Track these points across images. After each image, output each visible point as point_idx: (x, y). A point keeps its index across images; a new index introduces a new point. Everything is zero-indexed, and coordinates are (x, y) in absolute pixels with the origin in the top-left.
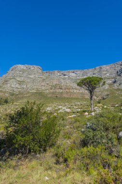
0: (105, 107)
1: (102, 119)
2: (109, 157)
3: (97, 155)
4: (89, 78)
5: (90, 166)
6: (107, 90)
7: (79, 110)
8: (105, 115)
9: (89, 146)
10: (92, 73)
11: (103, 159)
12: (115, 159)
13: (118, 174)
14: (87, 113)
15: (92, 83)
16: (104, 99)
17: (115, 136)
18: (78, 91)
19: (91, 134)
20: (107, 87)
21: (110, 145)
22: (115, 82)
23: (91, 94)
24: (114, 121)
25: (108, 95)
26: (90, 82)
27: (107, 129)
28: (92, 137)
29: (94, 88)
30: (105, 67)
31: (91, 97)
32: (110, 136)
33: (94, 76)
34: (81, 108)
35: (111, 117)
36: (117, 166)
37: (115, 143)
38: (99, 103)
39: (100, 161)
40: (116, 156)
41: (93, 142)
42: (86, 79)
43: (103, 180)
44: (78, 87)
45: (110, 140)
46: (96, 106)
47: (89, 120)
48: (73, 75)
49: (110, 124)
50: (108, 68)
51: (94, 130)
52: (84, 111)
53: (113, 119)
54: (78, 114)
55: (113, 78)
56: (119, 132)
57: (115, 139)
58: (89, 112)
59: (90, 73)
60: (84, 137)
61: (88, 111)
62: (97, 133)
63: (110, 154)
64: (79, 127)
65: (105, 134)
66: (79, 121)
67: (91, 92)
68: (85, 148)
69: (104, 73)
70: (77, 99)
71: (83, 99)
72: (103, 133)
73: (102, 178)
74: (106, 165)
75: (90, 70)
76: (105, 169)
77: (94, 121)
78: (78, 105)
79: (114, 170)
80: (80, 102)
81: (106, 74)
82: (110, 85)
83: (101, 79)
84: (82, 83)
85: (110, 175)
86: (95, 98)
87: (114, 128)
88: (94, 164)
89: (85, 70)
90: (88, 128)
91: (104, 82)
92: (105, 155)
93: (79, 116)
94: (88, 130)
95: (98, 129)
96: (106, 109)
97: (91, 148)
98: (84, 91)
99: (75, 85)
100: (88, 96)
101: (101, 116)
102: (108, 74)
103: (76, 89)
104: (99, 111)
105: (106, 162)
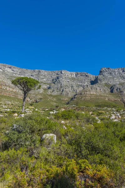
0: (36, 110)
1: (31, 121)
2: (29, 159)
3: (17, 158)
4: (26, 78)
5: (6, 170)
6: (41, 94)
7: (9, 110)
8: (34, 118)
9: (10, 150)
10: (30, 74)
11: (23, 161)
12: (34, 160)
13: (33, 175)
14: (16, 114)
15: (29, 84)
16: (37, 102)
17: (39, 138)
18: (11, 89)
19: (16, 136)
20: (41, 91)
21: (32, 147)
22: (49, 88)
23: (25, 95)
24: (41, 123)
25: (41, 99)
26: (26, 82)
27: (33, 132)
28: (15, 139)
29: (29, 90)
30: (43, 72)
31: (25, 98)
32: (34, 138)
33: (32, 77)
34: (11, 109)
35: (39, 120)
36: (34, 167)
37: (37, 145)
38: (31, 105)
39: (19, 164)
40: (35, 158)
41: (15, 145)
42: (23, 78)
43: (17, 183)
44: (13, 85)
45: (34, 142)
46: (28, 108)
47: (17, 121)
48: (9, 70)
49: (37, 127)
50: (46, 73)
51: (19, 132)
52: (14, 112)
54: (6, 114)
55: (48, 84)
56: (43, 134)
57: (38, 141)
58: (20, 113)
59: (28, 74)
60: (7, 139)
61: (18, 113)
62: (22, 135)
63: (30, 156)
64: (3, 129)
65: (30, 136)
66: (5, 122)
67: (25, 93)
68: (5, 152)
69: (42, 77)
70: (9, 98)
71: (15, 98)
72: (28, 135)
74: (24, 167)
75: (29, 71)
76: (22, 171)
77: (22, 123)
78: (9, 104)
79: (31, 171)
80: (11, 101)
81: (43, 78)
82: (45, 90)
83: (38, 82)
84: (18, 82)
85: (25, 177)
86: (29, 100)
87: (39, 130)
88: (11, 169)
89: (24, 69)
90: (14, 130)
91: (40, 86)
92: (25, 158)
93: (6, 117)
94: (13, 132)
95: (25, 131)
96: (37, 112)
97: (11, 152)
98: (18, 91)
99: (9, 82)
100: (21, 97)
101: (30, 118)
102: (45, 80)
103: (10, 87)
104: (29, 112)
105: (25, 164)
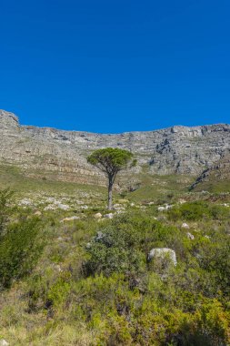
0: (132, 204)
1: (125, 225)
2: (130, 294)
3: (110, 290)
4: (109, 150)
5: (94, 311)
6: (138, 176)
7: (87, 207)
8: (131, 219)
9: (97, 276)
10: (114, 142)
11: (120, 297)
12: (139, 297)
13: (141, 323)
14: (99, 215)
15: (115, 160)
16: (131, 190)
17: (142, 255)
18: (87, 172)
19: (103, 252)
20: (138, 169)
21: (133, 272)
22: (152, 163)
23: (110, 180)
24: (144, 229)
25: (138, 184)
26: (110, 157)
27: (131, 245)
28: (103, 258)
29: (116, 170)
30: (139, 135)
31: (111, 185)
32: (135, 256)
33: (119, 147)
34: (91, 205)
35: (140, 222)
36: (140, 309)
37: (142, 269)
38: (123, 196)
39: (113, 302)
40: (140, 292)
41: (104, 268)
42: (104, 151)
43: (115, 336)
44: (89, 165)
45: (134, 263)
46: (117, 202)
47: (102, 227)
48: (81, 140)
49: (137, 235)
50: (143, 136)
51: (109, 245)
52: (96, 211)
53: (142, 227)
54: (83, 215)
55: (149, 156)
56: (151, 249)
57: (142, 262)
58: (105, 212)
59: (112, 142)
60: (90, 257)
61: (102, 211)
62: (113, 250)
63: (131, 288)
64: (81, 239)
65: (128, 253)
66: (82, 228)
67: (111, 177)
68: (89, 279)
69: (136, 144)
70: (84, 187)
71: (95, 187)
72: (123, 251)
73: (113, 333)
74: (123, 308)
75: (114, 136)
76: (120, 315)
77: (111, 229)
78: (85, 198)
79: (136, 316)
80: (88, 192)
81: (139, 147)
82: (144, 167)
83: (130, 154)
84: (96, 158)
85: (127, 326)
86: (118, 187)
87: (142, 242)
88: (101, 309)
89: (105, 135)
90: (99, 241)
91: (135, 161)
92: (122, 291)
93: (84, 219)
94: (98, 245)
95: (117, 244)
96: (134, 208)
97: (99, 279)
98: (99, 173)
99: (83, 161)
100: (104, 183)
101: (124, 220)
102: (142, 148)
103: (84, 168)
104: (120, 210)
105: (124, 303)
